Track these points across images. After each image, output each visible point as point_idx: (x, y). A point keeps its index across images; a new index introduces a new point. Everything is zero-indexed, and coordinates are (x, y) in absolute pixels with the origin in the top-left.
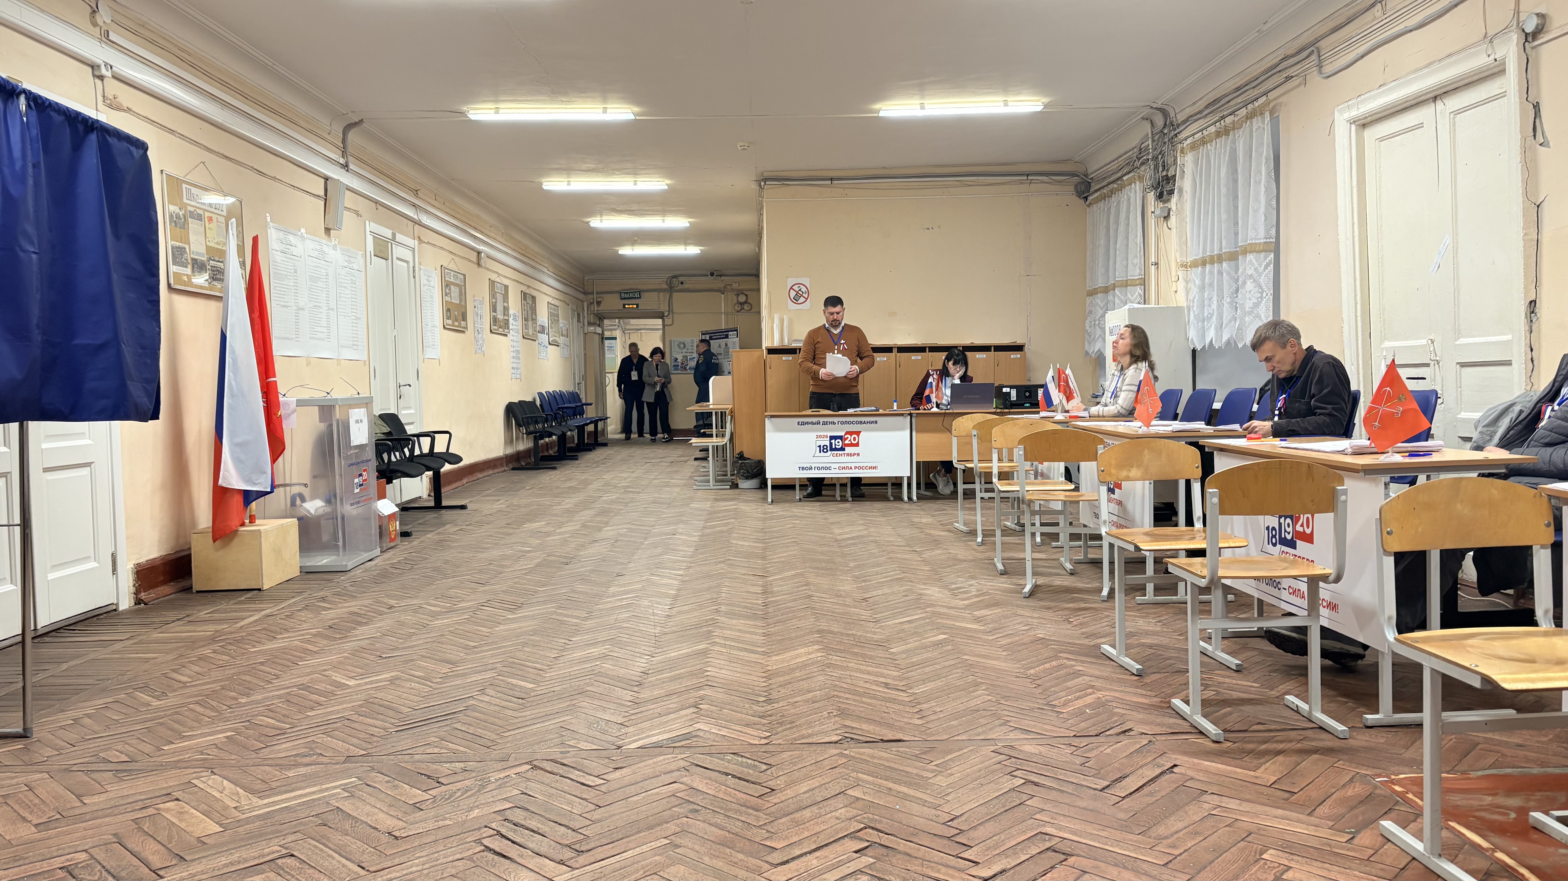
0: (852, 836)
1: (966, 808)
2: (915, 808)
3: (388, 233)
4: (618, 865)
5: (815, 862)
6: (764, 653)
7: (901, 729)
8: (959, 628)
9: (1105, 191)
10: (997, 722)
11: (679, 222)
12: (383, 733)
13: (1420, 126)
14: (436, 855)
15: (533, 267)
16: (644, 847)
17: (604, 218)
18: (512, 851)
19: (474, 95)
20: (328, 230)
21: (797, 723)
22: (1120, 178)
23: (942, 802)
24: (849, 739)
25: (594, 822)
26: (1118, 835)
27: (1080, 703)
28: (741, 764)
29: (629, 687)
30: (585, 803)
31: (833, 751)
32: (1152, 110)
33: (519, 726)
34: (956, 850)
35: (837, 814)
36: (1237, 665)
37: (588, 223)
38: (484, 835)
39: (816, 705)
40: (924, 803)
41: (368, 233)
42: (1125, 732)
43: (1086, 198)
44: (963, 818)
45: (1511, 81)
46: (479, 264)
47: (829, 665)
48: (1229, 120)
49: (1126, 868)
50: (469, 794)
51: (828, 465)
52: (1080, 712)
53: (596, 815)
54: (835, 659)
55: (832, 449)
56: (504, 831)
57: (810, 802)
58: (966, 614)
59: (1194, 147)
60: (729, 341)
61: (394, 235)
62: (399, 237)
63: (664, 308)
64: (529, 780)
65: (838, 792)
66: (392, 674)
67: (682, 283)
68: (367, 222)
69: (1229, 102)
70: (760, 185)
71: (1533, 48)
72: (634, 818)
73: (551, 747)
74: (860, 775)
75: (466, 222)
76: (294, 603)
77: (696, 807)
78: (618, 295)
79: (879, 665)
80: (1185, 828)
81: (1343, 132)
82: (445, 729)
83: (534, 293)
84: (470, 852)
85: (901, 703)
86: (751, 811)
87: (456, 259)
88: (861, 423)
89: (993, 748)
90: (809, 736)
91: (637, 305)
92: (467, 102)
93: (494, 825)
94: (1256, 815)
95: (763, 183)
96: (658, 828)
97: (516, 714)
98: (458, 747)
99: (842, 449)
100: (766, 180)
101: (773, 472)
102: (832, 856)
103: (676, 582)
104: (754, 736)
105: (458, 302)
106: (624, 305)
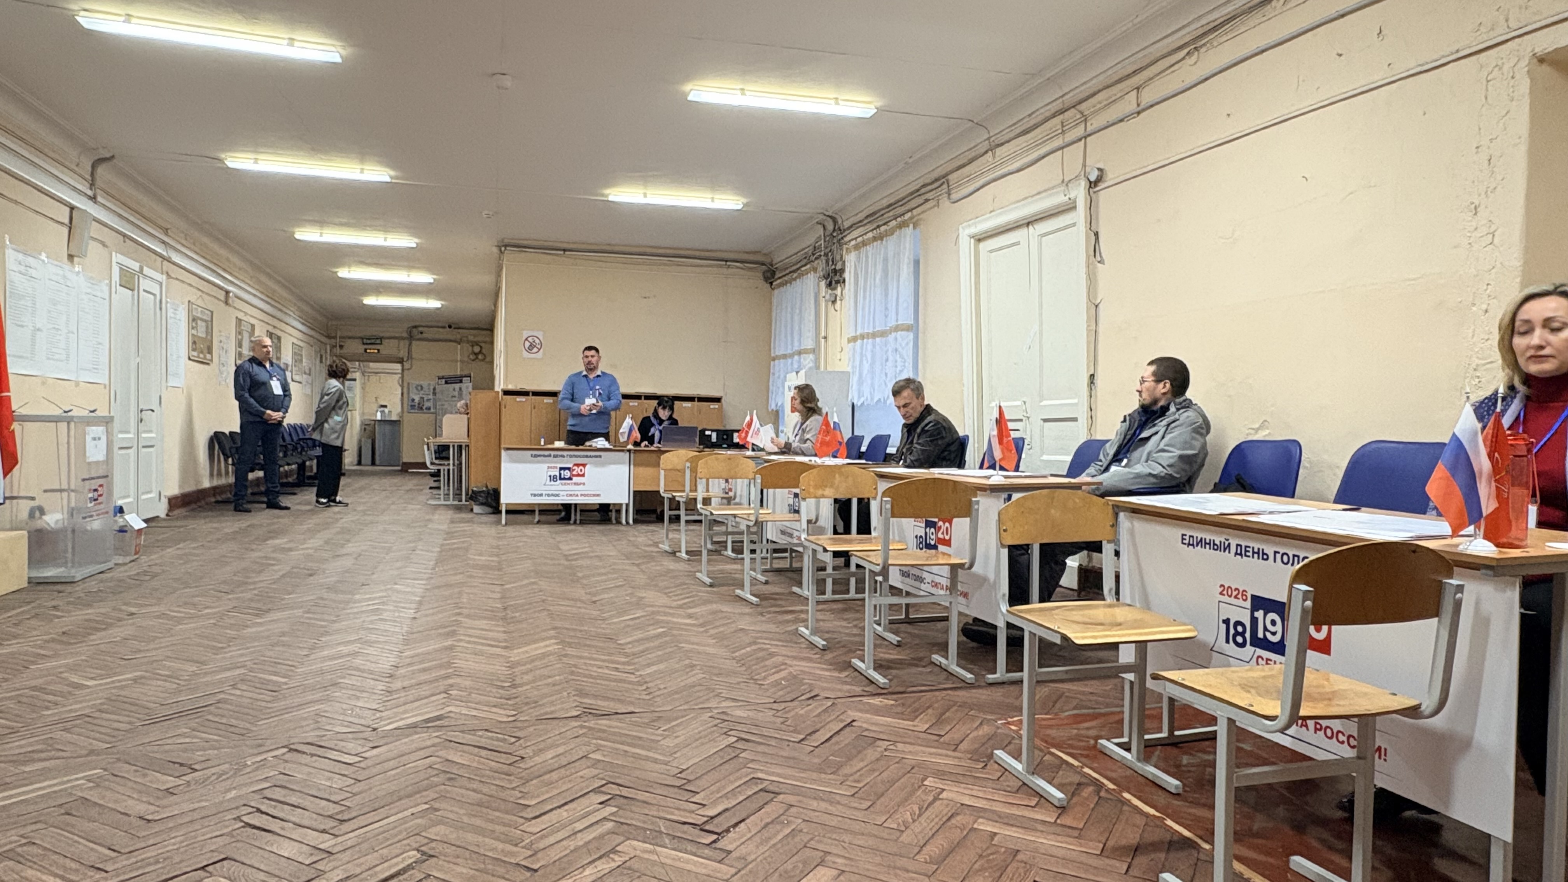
0: (597, 790)
1: (691, 763)
2: (650, 765)
3: (136, 266)
4: (381, 829)
5: (565, 814)
6: (506, 648)
7: (632, 703)
8: (674, 623)
9: (786, 278)
10: (711, 695)
11: (423, 278)
12: (129, 727)
13: (1018, 244)
14: (193, 834)
15: (280, 310)
16: (405, 812)
17: (353, 269)
18: (274, 825)
19: (233, 145)
20: (71, 257)
21: (540, 703)
22: (798, 269)
23: (671, 759)
24: (590, 713)
25: (355, 794)
26: (815, 775)
27: (777, 677)
28: (492, 739)
29: (380, 678)
30: (345, 778)
31: (575, 723)
32: (825, 217)
33: (273, 715)
34: (687, 796)
35: (581, 774)
36: (898, 641)
37: (336, 273)
38: (243, 813)
39: (557, 688)
40: (656, 761)
41: (114, 264)
42: (812, 697)
43: (771, 283)
44: (689, 771)
45: (1080, 215)
46: (227, 303)
47: (566, 656)
48: (883, 228)
49: (823, 800)
50: (224, 777)
51: (557, 493)
52: (777, 683)
53: (356, 789)
54: (570, 651)
55: (561, 479)
56: (263, 808)
57: (557, 765)
58: (680, 612)
59: (857, 247)
60: (463, 386)
61: (141, 268)
62: (146, 270)
63: (403, 353)
64: (286, 761)
65: (580, 756)
66: (136, 674)
67: (422, 333)
68: (114, 254)
69: (882, 215)
70: (501, 250)
71: (1095, 192)
72: (394, 788)
73: (306, 732)
74: (600, 742)
75: (215, 263)
76: (23, 612)
77: (453, 776)
78: (360, 341)
79: (610, 654)
80: (866, 766)
81: (966, 244)
82: (197, 720)
83: (279, 333)
84: (230, 829)
85: (630, 683)
86: (504, 776)
87: (204, 296)
88: (587, 456)
89: (710, 714)
90: (552, 712)
91: (378, 350)
92: (224, 150)
93: (253, 804)
94: (916, 753)
95: (503, 249)
96: (418, 796)
97: (270, 705)
98: (211, 736)
99: (570, 479)
100: (506, 246)
101: (507, 498)
102: (579, 809)
103: (421, 590)
104: (502, 715)
105: (204, 336)
106: (365, 350)
